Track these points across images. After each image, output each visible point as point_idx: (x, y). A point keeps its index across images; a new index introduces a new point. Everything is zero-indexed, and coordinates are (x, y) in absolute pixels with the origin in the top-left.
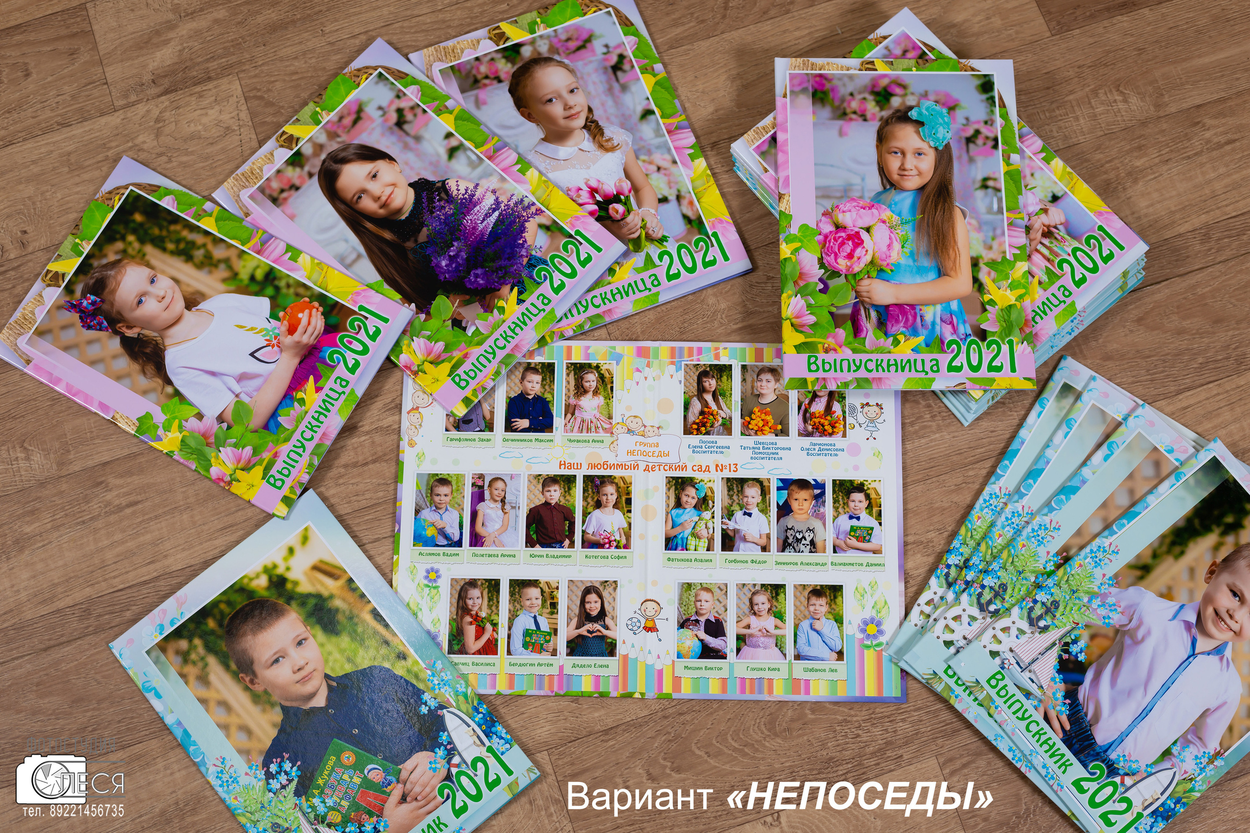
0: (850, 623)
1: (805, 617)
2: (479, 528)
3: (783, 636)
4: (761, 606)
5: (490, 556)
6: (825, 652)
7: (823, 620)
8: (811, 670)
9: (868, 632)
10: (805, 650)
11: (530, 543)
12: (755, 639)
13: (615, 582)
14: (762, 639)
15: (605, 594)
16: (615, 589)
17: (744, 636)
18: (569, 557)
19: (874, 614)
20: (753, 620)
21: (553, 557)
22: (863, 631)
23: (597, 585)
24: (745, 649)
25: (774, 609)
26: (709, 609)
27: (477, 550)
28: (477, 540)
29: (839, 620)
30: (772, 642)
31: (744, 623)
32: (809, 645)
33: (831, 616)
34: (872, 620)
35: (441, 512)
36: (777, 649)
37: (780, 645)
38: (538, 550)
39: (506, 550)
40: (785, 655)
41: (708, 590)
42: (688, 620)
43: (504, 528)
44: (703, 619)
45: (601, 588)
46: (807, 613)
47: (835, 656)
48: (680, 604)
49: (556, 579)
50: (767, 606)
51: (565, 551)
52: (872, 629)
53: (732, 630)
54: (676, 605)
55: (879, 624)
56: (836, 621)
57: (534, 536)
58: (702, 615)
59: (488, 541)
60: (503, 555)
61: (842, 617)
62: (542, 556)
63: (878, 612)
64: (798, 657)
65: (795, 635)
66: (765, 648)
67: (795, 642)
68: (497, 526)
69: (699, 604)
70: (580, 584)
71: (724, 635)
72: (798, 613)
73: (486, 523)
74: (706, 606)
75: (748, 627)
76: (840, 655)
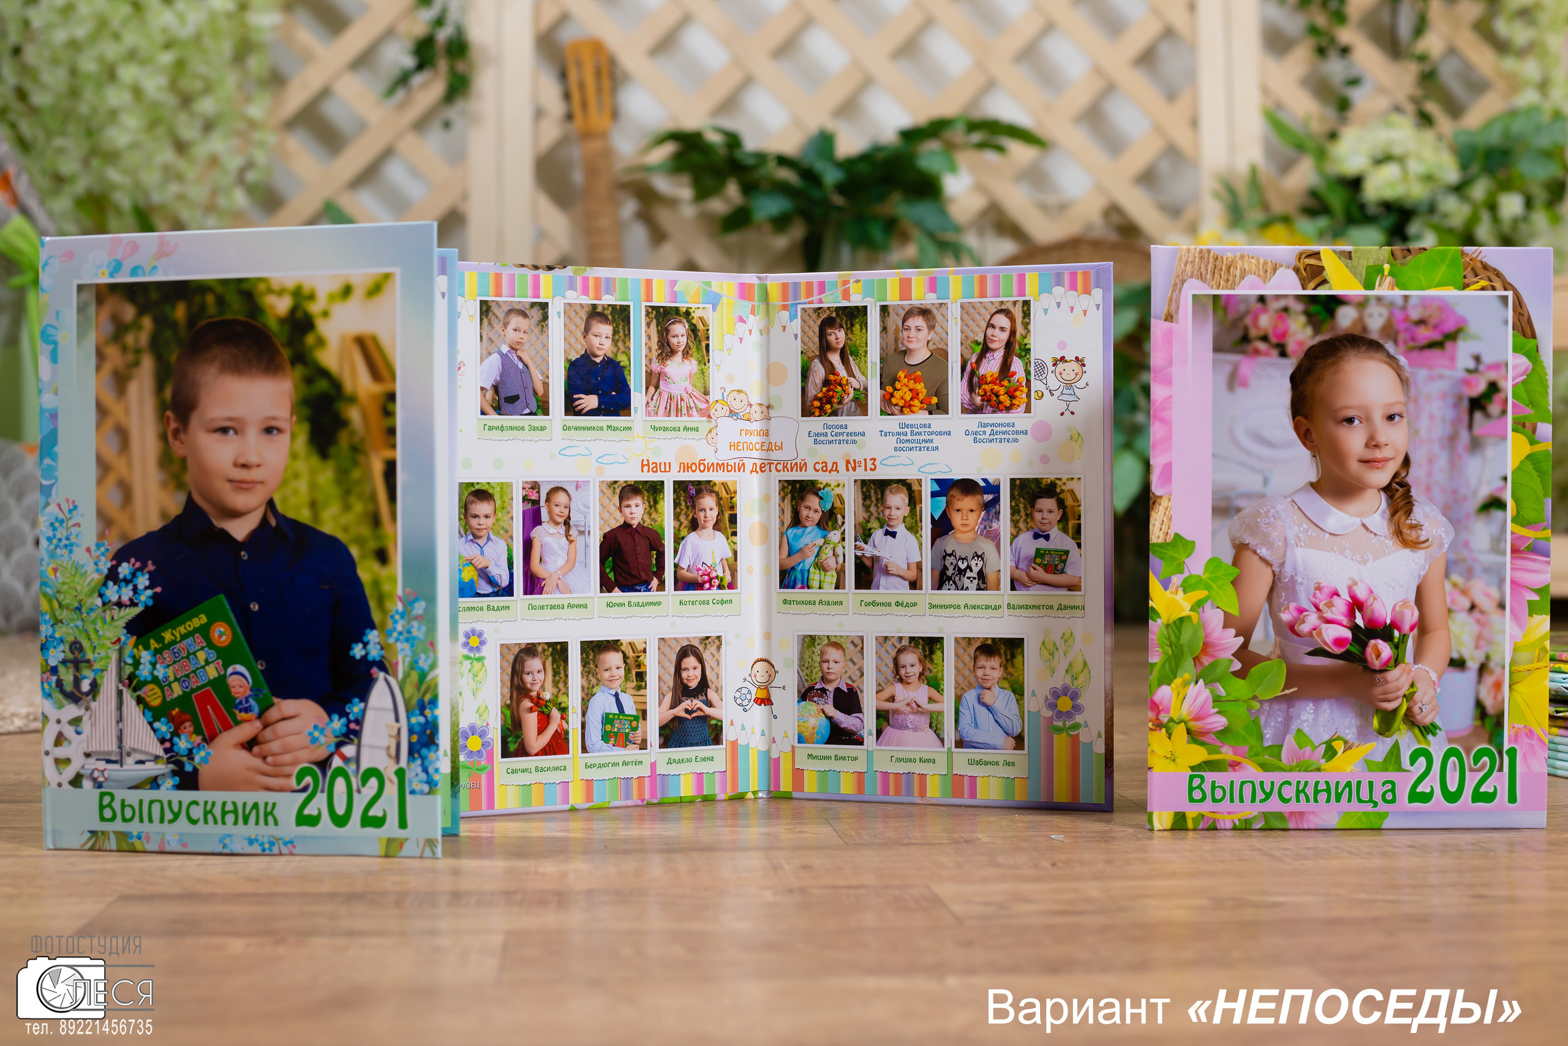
0: (1034, 694)
1: (970, 686)
2: (536, 566)
3: (941, 713)
4: (909, 669)
5: (553, 607)
6: (999, 738)
7: (996, 689)
8: (979, 763)
9: (1060, 708)
10: (971, 734)
11: (606, 585)
12: (901, 718)
13: (719, 638)
14: (911, 717)
15: (706, 656)
16: (719, 648)
17: (887, 712)
18: (659, 603)
19: (1068, 682)
20: (899, 689)
21: (638, 605)
22: (1052, 706)
23: (696, 643)
24: (888, 731)
25: (927, 673)
26: (839, 673)
27: (534, 599)
28: (533, 585)
29: (1018, 690)
30: (924, 721)
31: (886, 694)
32: (976, 726)
33: (1006, 684)
34: (1065, 691)
35: (481, 542)
36: (931, 732)
37: (935, 727)
38: (617, 595)
39: (575, 598)
40: (942, 740)
41: (837, 645)
42: (811, 688)
43: (571, 564)
44: (831, 688)
45: (701, 648)
46: (973, 680)
47: (1012, 742)
48: (801, 665)
49: (643, 637)
50: (918, 669)
51: (653, 595)
52: (1064, 704)
53: (870, 703)
54: (796, 667)
55: (1074, 696)
56: (1014, 691)
57: (611, 576)
58: (830, 681)
59: (549, 585)
60: (570, 606)
61: (1022, 686)
62: (622, 605)
63: (1074, 678)
64: (960, 743)
65: (957, 712)
66: (915, 730)
67: (957, 721)
68: (561, 561)
69: (825, 665)
70: (673, 644)
71: (860, 711)
72: (961, 679)
73: (546, 558)
74: (835, 668)
75: (892, 699)
76: (1019, 742)
